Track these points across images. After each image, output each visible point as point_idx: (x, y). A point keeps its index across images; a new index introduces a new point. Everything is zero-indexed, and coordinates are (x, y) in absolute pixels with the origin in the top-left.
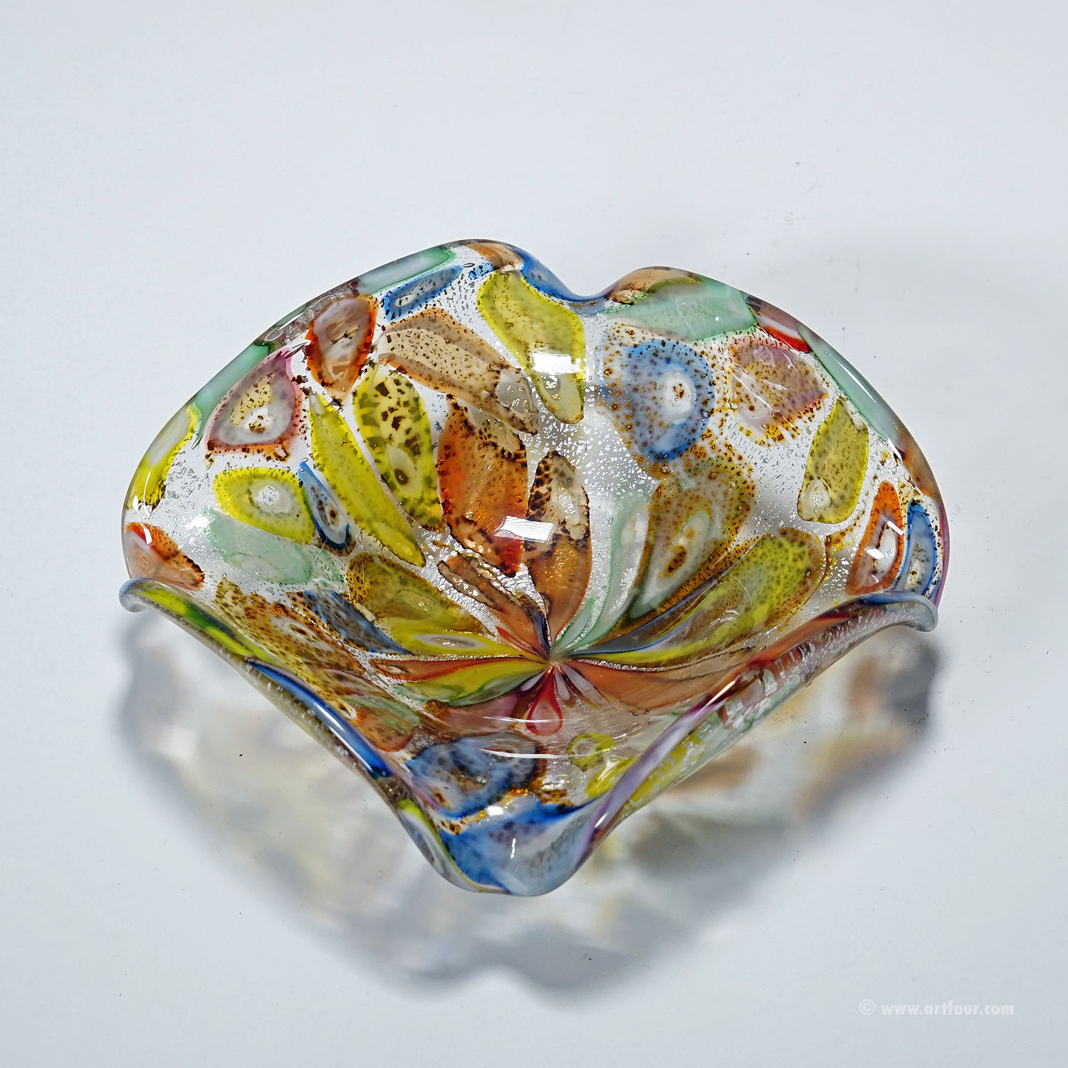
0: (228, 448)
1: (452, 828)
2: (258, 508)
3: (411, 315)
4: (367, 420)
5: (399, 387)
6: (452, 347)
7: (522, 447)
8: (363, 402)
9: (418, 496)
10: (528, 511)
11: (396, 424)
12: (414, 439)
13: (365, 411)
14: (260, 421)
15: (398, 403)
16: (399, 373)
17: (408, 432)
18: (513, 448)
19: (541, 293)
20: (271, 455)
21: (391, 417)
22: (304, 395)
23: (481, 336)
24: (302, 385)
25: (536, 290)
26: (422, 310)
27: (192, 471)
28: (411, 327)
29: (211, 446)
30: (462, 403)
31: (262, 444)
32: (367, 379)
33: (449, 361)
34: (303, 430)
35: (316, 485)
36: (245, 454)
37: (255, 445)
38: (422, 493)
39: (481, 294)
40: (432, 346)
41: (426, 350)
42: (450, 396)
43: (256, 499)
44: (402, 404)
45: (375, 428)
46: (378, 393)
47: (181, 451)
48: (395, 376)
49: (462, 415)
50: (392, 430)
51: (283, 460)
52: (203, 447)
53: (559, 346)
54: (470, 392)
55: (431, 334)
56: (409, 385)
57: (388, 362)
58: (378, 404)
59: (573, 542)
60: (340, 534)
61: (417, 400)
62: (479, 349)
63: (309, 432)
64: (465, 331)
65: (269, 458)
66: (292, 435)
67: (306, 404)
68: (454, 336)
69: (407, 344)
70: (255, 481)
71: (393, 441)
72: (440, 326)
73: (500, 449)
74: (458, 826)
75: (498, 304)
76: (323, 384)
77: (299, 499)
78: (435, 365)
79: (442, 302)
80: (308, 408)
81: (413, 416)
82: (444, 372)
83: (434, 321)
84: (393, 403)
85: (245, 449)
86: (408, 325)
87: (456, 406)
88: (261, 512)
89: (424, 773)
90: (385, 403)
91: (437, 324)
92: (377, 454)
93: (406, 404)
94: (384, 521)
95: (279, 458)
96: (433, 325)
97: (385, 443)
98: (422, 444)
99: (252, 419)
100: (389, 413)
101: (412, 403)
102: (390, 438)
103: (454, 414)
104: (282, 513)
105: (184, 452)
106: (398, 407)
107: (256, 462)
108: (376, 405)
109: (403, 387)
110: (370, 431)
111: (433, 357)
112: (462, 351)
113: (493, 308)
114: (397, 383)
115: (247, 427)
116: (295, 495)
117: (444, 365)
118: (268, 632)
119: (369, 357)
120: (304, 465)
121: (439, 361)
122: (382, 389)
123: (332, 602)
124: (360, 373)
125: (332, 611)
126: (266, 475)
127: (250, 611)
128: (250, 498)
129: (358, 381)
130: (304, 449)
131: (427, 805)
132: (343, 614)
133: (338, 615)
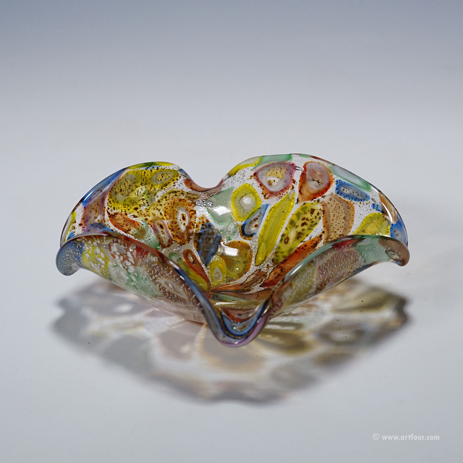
0: (258, 180)
2: (241, 199)
3: (344, 199)
4: (298, 215)
5: (317, 216)
6: (343, 221)
8: (304, 209)
9: (284, 250)
11: (303, 224)
12: (302, 234)
13: (301, 212)
14: (273, 182)
15: (311, 220)
16: (322, 212)
17: (303, 230)
20: (265, 194)
21: (305, 221)
22: (291, 188)
23: (353, 226)
24: (293, 184)
26: (349, 201)
27: (244, 176)
28: (340, 202)
29: (255, 174)
30: (323, 236)
31: (266, 189)
32: (312, 204)
33: (337, 223)
34: (280, 197)
35: (262, 213)
36: (259, 186)
37: (265, 187)
38: (285, 251)
39: (371, 216)
40: (339, 215)
41: (336, 214)
42: (323, 232)
43: (244, 198)
44: (311, 221)
45: (297, 219)
46: (310, 211)
47: (248, 168)
48: (320, 212)
49: (319, 240)
50: (300, 225)
51: (265, 198)
52: (252, 173)
54: (328, 236)
55: (343, 211)
56: (320, 218)
57: (323, 205)
58: (307, 214)
60: (250, 232)
61: (316, 224)
63: (281, 199)
64: (352, 221)
65: (263, 194)
66: (276, 195)
67: (289, 191)
68: (348, 218)
69: (334, 206)
70: (251, 194)
71: (297, 228)
72: (348, 212)
75: (371, 225)
76: (300, 191)
77: (253, 210)
78: (333, 220)
79: (357, 205)
80: (288, 193)
81: (310, 227)
82: (331, 225)
83: (349, 208)
84: (310, 218)
85: (261, 185)
86: (340, 200)
87: (321, 236)
88: (239, 201)
90: (308, 216)
91: (348, 210)
92: (289, 227)
93: (312, 222)
94: (267, 246)
95: (265, 196)
96: (347, 209)
97: (294, 226)
98: (302, 238)
99: (272, 179)
100: (305, 219)
101: (314, 224)
102: (297, 227)
103: (318, 238)
104: (243, 207)
105: (248, 169)
106: (309, 220)
107: (259, 191)
108: (305, 213)
109: (318, 217)
110: (295, 218)
111: (335, 218)
112: (343, 224)
113: (368, 224)
114: (318, 214)
115: (268, 180)
116: (253, 208)
117: (334, 223)
118: (174, 204)
119: (320, 198)
120: (267, 205)
121: (335, 220)
122: (312, 211)
123: (215, 236)
124: (312, 200)
125: (210, 236)
126: (255, 196)
127: (184, 201)
128: (243, 196)
129: (309, 202)
130: (273, 202)
131: (82, 227)
132: (212, 241)
133: (210, 239)
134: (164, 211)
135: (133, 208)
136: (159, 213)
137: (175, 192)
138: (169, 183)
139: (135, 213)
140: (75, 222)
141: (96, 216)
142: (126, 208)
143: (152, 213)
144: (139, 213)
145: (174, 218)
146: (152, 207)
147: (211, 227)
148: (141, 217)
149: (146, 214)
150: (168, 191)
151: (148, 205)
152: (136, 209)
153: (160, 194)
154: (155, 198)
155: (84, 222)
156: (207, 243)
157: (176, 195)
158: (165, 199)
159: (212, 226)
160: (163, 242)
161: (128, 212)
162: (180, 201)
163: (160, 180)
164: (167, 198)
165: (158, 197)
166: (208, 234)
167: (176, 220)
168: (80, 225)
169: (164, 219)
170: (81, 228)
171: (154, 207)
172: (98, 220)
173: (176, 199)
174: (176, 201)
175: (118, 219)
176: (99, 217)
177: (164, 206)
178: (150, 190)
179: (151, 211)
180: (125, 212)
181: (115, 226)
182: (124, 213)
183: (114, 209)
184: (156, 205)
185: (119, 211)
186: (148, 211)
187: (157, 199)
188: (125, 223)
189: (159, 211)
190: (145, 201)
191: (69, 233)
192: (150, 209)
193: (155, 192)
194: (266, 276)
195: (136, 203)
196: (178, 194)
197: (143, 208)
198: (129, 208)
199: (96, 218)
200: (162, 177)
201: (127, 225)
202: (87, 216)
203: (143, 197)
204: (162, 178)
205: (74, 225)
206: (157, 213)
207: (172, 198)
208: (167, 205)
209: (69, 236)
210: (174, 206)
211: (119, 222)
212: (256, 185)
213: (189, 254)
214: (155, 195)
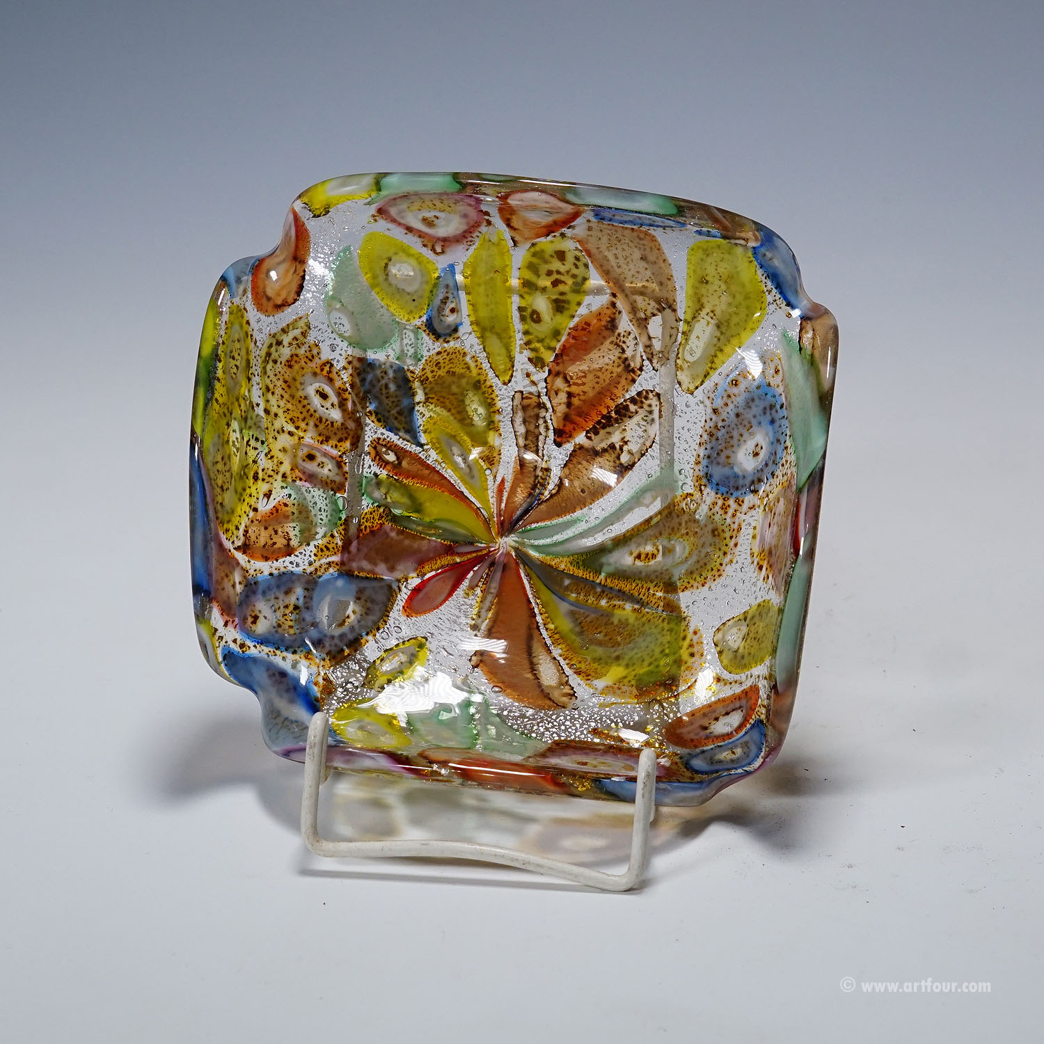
0: (394, 221)
1: (242, 646)
2: (387, 275)
3: (621, 225)
4: (532, 267)
5: (576, 262)
6: (643, 264)
7: (641, 369)
8: (537, 254)
9: (541, 336)
10: (612, 411)
11: (555, 283)
12: (564, 301)
13: (535, 260)
14: (434, 219)
15: (568, 272)
16: (584, 254)
17: (562, 294)
18: (635, 364)
19: (760, 272)
20: (430, 245)
21: (555, 276)
22: (485, 224)
23: (674, 273)
24: (487, 217)
25: (758, 267)
26: (635, 227)
28: (616, 231)
29: (380, 211)
30: (619, 305)
31: (426, 234)
32: (552, 242)
33: (632, 272)
34: (469, 243)
35: (451, 284)
36: (406, 231)
37: (420, 231)
38: (546, 337)
39: (699, 246)
40: (626, 254)
41: (620, 253)
42: (614, 295)
43: (390, 267)
45: (534, 276)
46: (555, 256)
47: (354, 201)
48: (578, 254)
49: (615, 314)
50: (549, 286)
51: (437, 254)
52: (373, 210)
53: (724, 330)
54: (631, 304)
55: (632, 245)
56: (586, 266)
57: (579, 241)
58: (550, 262)
59: (618, 462)
60: (449, 326)
61: (585, 279)
62: (664, 280)
63: (474, 247)
64: (664, 260)
65: (424, 246)
66: (459, 242)
67: (483, 228)
68: (652, 258)
69: (604, 240)
70: (401, 254)
71: (545, 292)
72: (644, 245)
73: (625, 356)
74: (249, 647)
75: (710, 260)
76: (509, 226)
77: (428, 287)
78: (620, 267)
79: (657, 232)
80: (483, 232)
81: (574, 287)
82: (622, 276)
83: (642, 239)
84: (563, 269)
85: (409, 229)
86: (613, 228)
87: (613, 305)
88: (386, 279)
89: (264, 593)
90: (556, 265)
91: (642, 242)
92: (526, 292)
93: (574, 276)
95: (433, 250)
96: (638, 240)
97: (536, 289)
98: (568, 309)
99: (428, 214)
100: (555, 273)
101: (579, 279)
102: (544, 289)
103: (608, 308)
104: (403, 290)
105: (356, 202)
106: (565, 274)
107: (414, 243)
108: (547, 262)
109: (580, 264)
110: (529, 275)
111: (621, 261)
112: (649, 273)
113: (703, 260)
114: (577, 259)
115: (421, 217)
116: (427, 282)
117: (626, 272)
118: (289, 387)
119: (564, 230)
120: (452, 267)
121: (624, 266)
122: (561, 255)
123: (391, 374)
124: (548, 235)
125: (383, 382)
126: (413, 255)
127: (295, 358)
128: (387, 264)
129: (543, 239)
130: (460, 256)
131: (230, 623)
132: (392, 387)
133: (387, 386)
134: (289, 421)
135: (252, 481)
136: (286, 436)
137: (269, 354)
138: (247, 349)
139: (263, 487)
140: (216, 630)
141: (232, 582)
142: (247, 500)
143: (280, 450)
144: (266, 477)
145: (311, 415)
146: (271, 440)
147: (375, 364)
148: (275, 484)
149: (275, 468)
150: (259, 370)
151: (263, 443)
152: (256, 478)
153: (256, 395)
154: (258, 415)
155: (228, 615)
156: (387, 398)
157: (275, 362)
158: (270, 395)
159: (375, 362)
160: (335, 481)
161: (252, 501)
162: (290, 367)
163: (235, 370)
164: (271, 386)
165: (258, 405)
166: (379, 381)
167: (317, 415)
168: (226, 625)
169: (303, 438)
170: (230, 627)
171: (272, 435)
172: (240, 583)
173: (282, 372)
174: (286, 377)
175: (257, 538)
176: (237, 577)
177: (280, 412)
178: (241, 411)
179: (276, 447)
180: (250, 506)
181: (267, 559)
182: (252, 514)
183: (237, 528)
184: (270, 425)
185: (244, 521)
186: (272, 454)
187: (260, 411)
188: (270, 530)
189: (283, 431)
190: (252, 443)
191: (219, 651)
192: (271, 446)
193: (248, 402)
194: (544, 407)
195: (246, 466)
196: (274, 355)
197: (264, 462)
198: (248, 491)
199: (234, 586)
200: (233, 358)
201: (276, 532)
202: (224, 602)
203: (246, 439)
204: (235, 362)
205: (218, 634)
206: (284, 440)
207: (276, 375)
208: (282, 403)
209: (222, 654)
210: (293, 390)
211: (262, 541)
212: (397, 233)
213: (379, 447)
214: (253, 407)
